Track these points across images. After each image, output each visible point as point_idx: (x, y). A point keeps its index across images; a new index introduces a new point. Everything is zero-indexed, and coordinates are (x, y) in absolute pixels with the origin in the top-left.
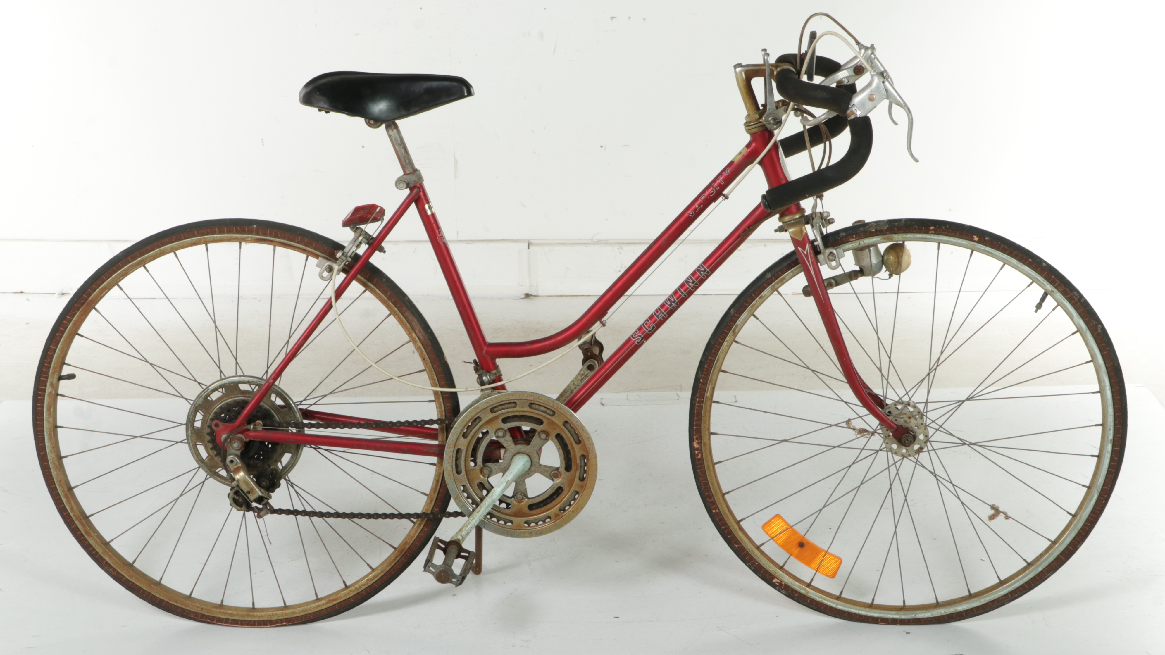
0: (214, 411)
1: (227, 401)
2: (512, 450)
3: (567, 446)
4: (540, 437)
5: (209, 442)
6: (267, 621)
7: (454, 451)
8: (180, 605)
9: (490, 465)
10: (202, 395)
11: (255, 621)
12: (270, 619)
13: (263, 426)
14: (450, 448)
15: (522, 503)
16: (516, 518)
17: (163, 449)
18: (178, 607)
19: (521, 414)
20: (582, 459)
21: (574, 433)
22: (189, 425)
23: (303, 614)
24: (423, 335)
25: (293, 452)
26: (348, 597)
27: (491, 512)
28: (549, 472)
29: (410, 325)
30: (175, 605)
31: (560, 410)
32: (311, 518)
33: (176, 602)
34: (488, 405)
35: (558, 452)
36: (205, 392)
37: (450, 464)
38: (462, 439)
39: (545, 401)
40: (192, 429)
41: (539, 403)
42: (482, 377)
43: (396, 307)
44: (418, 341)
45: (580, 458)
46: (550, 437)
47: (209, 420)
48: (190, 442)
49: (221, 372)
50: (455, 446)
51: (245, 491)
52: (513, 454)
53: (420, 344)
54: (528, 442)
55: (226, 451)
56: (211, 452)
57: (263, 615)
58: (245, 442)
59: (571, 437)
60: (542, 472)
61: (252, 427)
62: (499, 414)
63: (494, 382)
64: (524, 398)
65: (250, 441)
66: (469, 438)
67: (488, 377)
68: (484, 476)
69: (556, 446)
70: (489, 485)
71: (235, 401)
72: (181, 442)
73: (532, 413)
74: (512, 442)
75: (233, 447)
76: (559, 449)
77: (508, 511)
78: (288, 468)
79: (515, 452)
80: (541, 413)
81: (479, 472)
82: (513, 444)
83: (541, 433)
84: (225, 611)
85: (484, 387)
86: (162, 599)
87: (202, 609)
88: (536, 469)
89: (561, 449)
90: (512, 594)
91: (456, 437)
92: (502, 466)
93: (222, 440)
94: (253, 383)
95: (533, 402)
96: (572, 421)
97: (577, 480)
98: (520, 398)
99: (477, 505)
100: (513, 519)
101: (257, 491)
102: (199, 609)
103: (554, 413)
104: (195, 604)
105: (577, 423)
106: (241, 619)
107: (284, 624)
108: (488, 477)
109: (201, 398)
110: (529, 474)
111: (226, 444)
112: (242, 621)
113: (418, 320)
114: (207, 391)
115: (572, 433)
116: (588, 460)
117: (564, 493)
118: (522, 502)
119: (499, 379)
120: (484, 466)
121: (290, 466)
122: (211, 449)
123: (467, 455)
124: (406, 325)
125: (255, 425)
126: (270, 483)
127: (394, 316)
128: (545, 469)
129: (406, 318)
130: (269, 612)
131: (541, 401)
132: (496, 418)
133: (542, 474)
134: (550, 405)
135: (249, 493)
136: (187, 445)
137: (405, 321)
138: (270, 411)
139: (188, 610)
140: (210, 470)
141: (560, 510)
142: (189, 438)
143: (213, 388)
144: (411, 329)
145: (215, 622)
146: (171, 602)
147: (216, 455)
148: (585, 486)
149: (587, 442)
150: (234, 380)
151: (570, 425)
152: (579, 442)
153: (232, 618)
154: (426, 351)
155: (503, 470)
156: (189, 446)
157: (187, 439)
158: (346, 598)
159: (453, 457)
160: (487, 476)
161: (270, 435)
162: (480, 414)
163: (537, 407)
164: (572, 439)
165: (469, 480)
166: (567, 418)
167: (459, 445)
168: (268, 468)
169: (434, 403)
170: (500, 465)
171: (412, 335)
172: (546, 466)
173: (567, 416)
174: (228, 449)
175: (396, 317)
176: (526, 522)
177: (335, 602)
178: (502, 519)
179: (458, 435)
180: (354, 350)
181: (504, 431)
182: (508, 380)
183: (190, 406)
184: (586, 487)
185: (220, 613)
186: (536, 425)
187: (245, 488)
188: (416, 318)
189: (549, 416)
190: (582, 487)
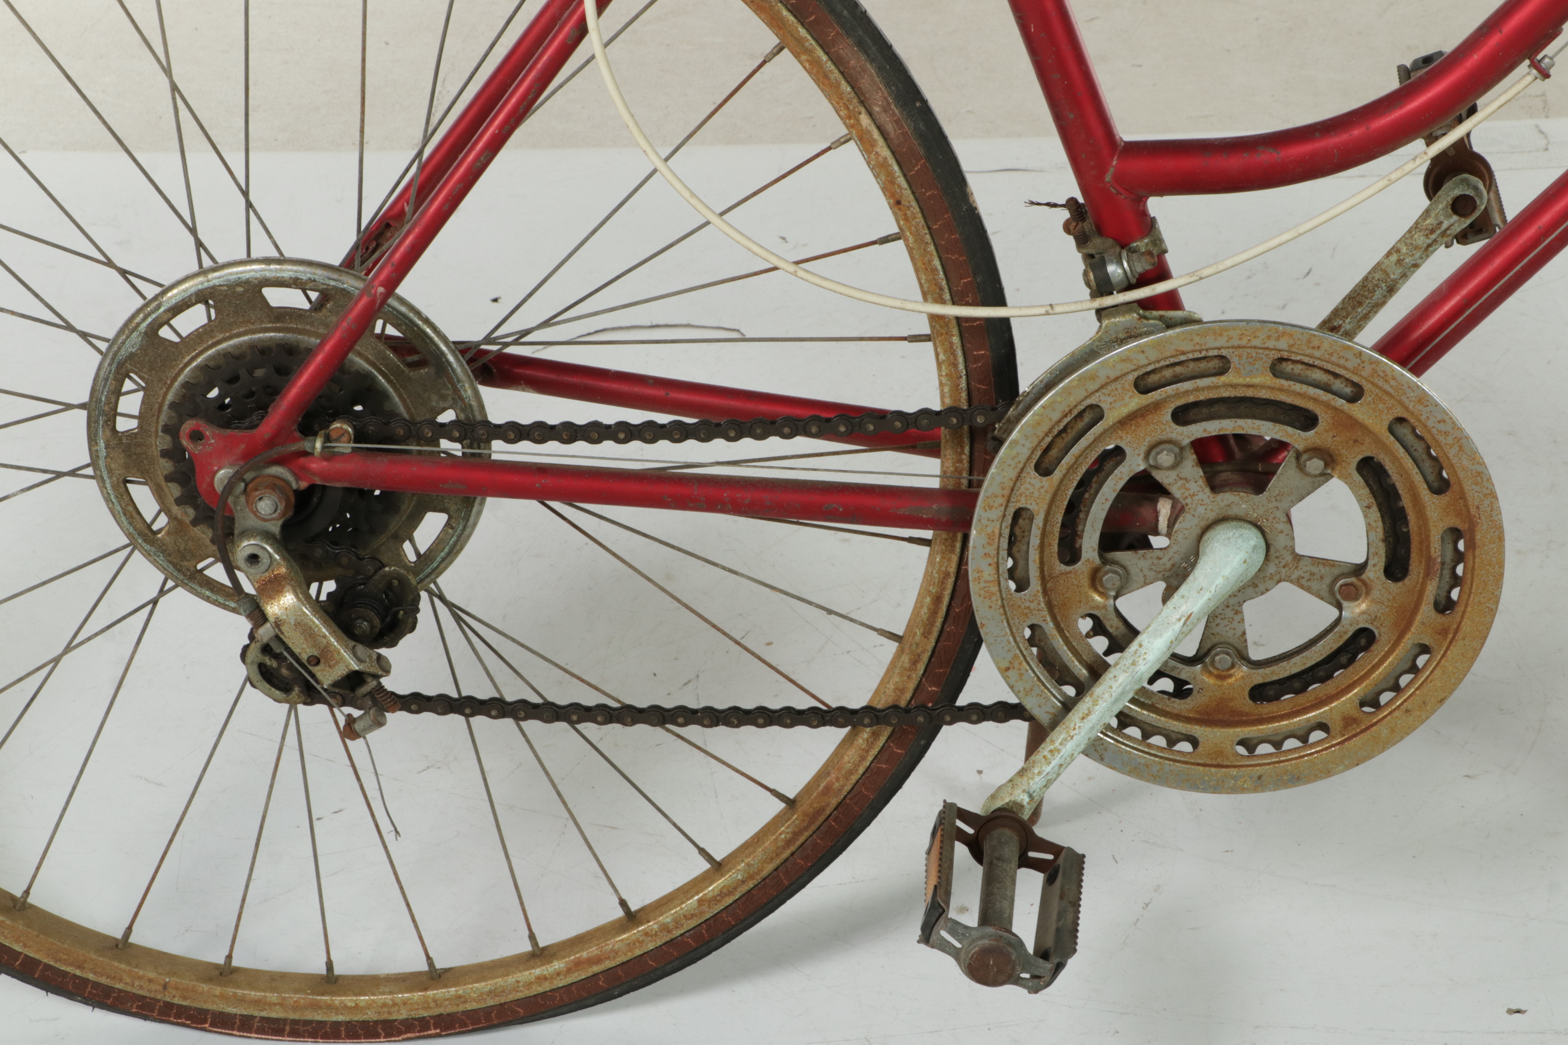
0: (181, 379)
1: (224, 345)
2: (1201, 510)
3: (1398, 497)
4: (1301, 468)
5: (169, 479)
6: (376, 1022)
7: (1004, 516)
8: (91, 976)
9: (1123, 556)
10: (138, 325)
11: (337, 1024)
12: (385, 1016)
13: (356, 441)
14: (991, 507)
15: (1231, 680)
16: (1209, 729)
17: (14, 495)
18: (86, 981)
19: (1240, 393)
20: (1449, 539)
21: (1424, 456)
22: (97, 422)
23: (491, 1002)
24: (897, 122)
25: (453, 508)
26: (638, 952)
27: (1127, 711)
28: (1328, 581)
29: (853, 88)
30: (75, 976)
31: (1381, 383)
32: (522, 723)
33: (80, 967)
34: (1129, 367)
35: (1366, 516)
36: (149, 315)
37: (989, 560)
38: (1033, 479)
39: (1331, 354)
40: (108, 433)
41: (1306, 360)
42: (1103, 264)
43: (802, 24)
44: (881, 142)
45: (1442, 538)
46: (1338, 468)
47: (165, 408)
48: (105, 475)
49: (199, 244)
50: (1008, 501)
51: (304, 657)
52: (1204, 524)
53: (885, 152)
54: (1259, 484)
55: (232, 520)
56: (176, 510)
57: (362, 1004)
58: (297, 492)
59: (1414, 471)
60: (1303, 582)
61: (318, 445)
62: (1164, 396)
63: (1143, 281)
64: (1256, 342)
65: (312, 488)
66: (1058, 474)
67: (1125, 265)
68: (1101, 594)
69: (1359, 500)
70: (1121, 625)
71: (252, 346)
72: (73, 473)
73: (1281, 390)
74: (1201, 482)
75: (256, 513)
76: (1368, 507)
77: (1178, 705)
78: (439, 559)
79: (1212, 516)
80: (1312, 391)
81: (1085, 581)
82: (1207, 490)
83: (1305, 457)
84: (240, 992)
85: (1108, 301)
86: (31, 958)
87: (165, 987)
88: (1283, 571)
89: (1375, 508)
90: (1147, 905)
91: (1013, 474)
92: (1166, 562)
93: (219, 487)
94: (311, 285)
95: (1285, 355)
96: (1423, 418)
97: (1426, 610)
98: (1244, 342)
99: (1082, 690)
100: (1197, 730)
101: (342, 658)
102: (154, 987)
103: (1356, 394)
104: (141, 973)
105: (1441, 427)
106: (292, 1016)
107: (433, 1032)
108: (1116, 598)
109: (135, 334)
110: (1256, 586)
111: (230, 500)
112: (295, 1022)
113: (880, 69)
114: (153, 312)
115: (1415, 454)
116: (1471, 545)
117: (1379, 649)
118: (1230, 676)
119: (1161, 273)
120: (1105, 561)
121: (443, 554)
122: (179, 502)
123: (1048, 528)
124: (838, 86)
125: (328, 439)
126: (382, 621)
127: (797, 56)
128: (1315, 570)
129: (837, 61)
130: (384, 994)
131: (1317, 354)
132: (1156, 406)
133: (1302, 587)
134: (1349, 365)
135: (318, 662)
136: (93, 482)
137: (836, 74)
138: (374, 378)
139: (120, 991)
140: (175, 565)
141: (1362, 704)
142: (102, 463)
143: (174, 301)
144: (855, 101)
145: (207, 1026)
146: (63, 968)
147: (195, 522)
148: (1457, 631)
149: (1468, 486)
150: (247, 276)
151: (1413, 430)
152: (1440, 487)
153: (264, 1014)
154: (905, 176)
155: (1167, 574)
156: (102, 487)
157: (94, 463)
158: (630, 956)
159: (1000, 535)
160: (1113, 593)
161: (379, 466)
162: (1097, 395)
163: (1298, 368)
164: (1418, 478)
165: (1050, 606)
166: (1406, 408)
167: (1023, 499)
168: (375, 573)
169: (929, 345)
170: (1159, 558)
171: (858, 121)
172: (1316, 561)
173: (1406, 402)
174: (237, 516)
175: (804, 57)
176: (1241, 743)
177: (596, 969)
178: (1158, 731)
179: (1021, 465)
180: (655, 171)
181: (1177, 450)
182: (1192, 274)
183: (98, 358)
184: (1460, 635)
185: (223, 997)
186: (1290, 430)
187: (303, 648)
188: (872, 61)
189: (1340, 403)
190: (1445, 633)
